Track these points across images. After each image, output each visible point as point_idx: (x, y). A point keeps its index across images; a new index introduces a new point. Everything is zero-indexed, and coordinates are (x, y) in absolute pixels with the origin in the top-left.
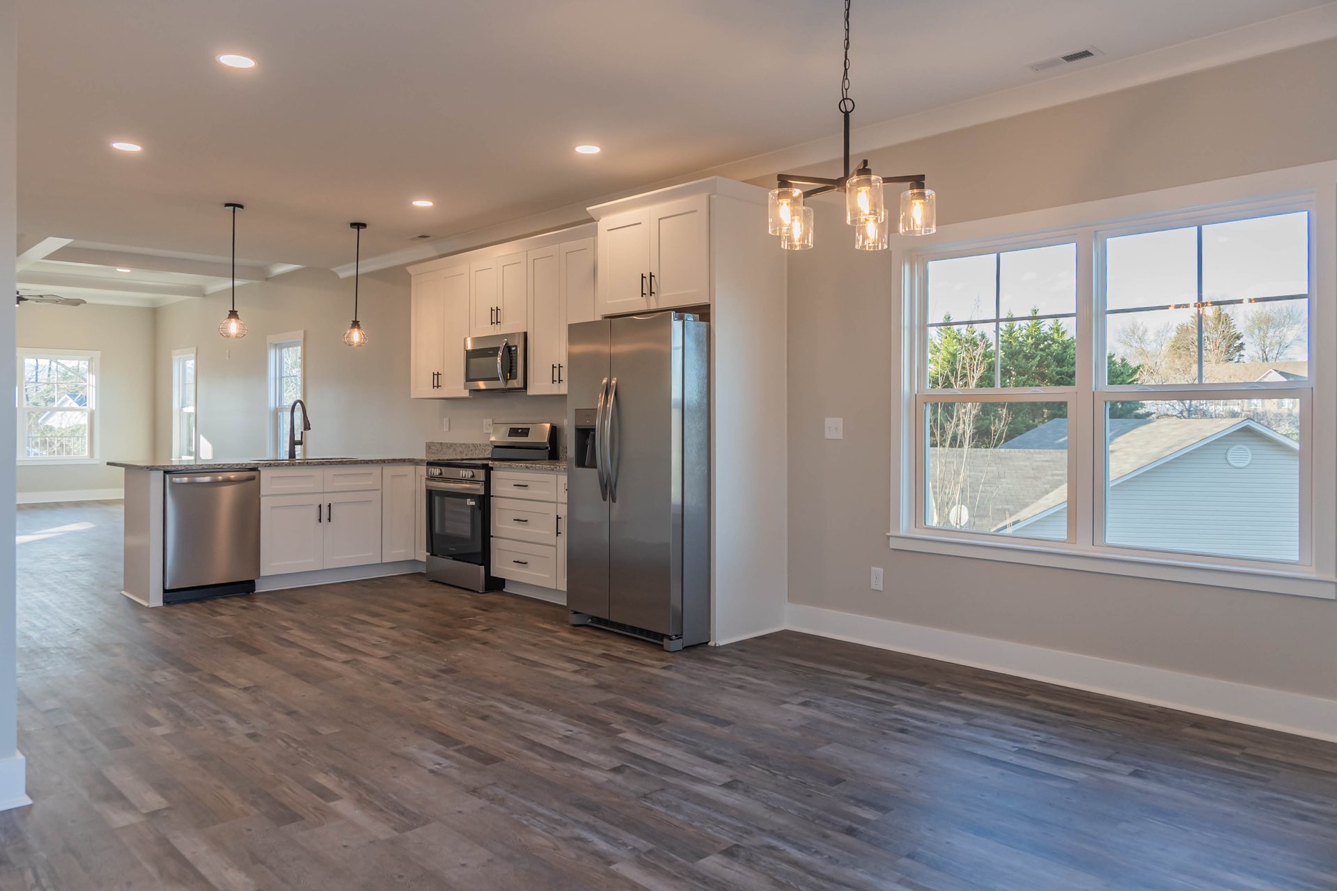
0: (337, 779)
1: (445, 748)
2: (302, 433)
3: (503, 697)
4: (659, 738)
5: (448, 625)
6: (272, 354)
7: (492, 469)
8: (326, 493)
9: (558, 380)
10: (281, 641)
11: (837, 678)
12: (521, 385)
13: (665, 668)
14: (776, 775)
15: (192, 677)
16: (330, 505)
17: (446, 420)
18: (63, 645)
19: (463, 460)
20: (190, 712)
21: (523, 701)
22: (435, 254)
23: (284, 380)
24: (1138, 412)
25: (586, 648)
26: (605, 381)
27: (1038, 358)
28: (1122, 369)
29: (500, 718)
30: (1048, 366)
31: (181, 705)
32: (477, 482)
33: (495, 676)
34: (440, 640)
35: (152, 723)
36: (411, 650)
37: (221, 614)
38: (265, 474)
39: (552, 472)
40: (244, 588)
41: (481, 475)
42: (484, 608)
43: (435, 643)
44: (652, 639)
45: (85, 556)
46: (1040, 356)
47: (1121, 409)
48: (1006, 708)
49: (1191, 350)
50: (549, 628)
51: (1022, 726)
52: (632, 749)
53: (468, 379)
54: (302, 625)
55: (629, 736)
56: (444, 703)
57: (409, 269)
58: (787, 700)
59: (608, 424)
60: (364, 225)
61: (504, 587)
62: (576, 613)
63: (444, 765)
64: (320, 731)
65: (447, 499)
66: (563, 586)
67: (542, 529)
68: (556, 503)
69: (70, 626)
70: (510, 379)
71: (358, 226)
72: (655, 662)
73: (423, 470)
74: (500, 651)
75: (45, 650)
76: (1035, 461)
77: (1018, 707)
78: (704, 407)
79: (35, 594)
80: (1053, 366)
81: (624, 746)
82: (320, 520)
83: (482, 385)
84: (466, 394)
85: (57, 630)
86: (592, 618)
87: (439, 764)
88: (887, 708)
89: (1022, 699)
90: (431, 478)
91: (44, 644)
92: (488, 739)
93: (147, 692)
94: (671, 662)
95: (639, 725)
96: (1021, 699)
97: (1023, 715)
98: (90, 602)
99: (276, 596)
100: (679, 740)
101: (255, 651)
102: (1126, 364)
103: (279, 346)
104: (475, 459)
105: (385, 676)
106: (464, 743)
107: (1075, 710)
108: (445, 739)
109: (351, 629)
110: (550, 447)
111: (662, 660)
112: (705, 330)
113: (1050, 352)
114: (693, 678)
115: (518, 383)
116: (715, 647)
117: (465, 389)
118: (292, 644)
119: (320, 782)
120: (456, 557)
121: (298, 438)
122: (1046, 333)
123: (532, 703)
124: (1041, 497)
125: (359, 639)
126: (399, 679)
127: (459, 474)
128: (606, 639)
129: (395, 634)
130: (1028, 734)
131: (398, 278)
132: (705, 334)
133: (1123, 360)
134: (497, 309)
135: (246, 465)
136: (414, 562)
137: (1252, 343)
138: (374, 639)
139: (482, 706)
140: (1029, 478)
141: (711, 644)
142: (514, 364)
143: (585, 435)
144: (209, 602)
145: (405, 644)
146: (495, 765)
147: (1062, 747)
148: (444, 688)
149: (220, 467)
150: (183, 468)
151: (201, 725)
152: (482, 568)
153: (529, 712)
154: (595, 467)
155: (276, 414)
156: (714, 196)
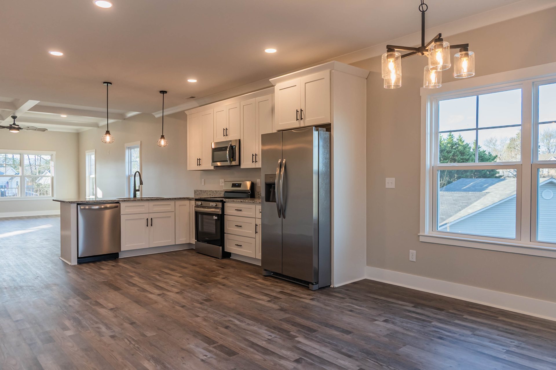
0: (154, 364)
1: (208, 346)
2: (139, 186)
3: (235, 315)
4: (316, 341)
5: (206, 275)
6: (127, 152)
7: (225, 202)
8: (150, 213)
9: (255, 161)
10: (129, 283)
11: (398, 306)
12: (237, 164)
13: (311, 299)
14: (382, 365)
15: (87, 303)
16: (152, 219)
17: (203, 180)
18: (30, 284)
19: (211, 198)
20: (84, 322)
21: (245, 318)
22: (198, 105)
23: (133, 163)
24: (496, 175)
25: (272, 288)
26: (279, 162)
27: (453, 152)
28: (489, 157)
29: (235, 328)
30: (457, 156)
31: (80, 318)
32: (218, 208)
33: (230, 303)
34: (202, 283)
35: (65, 328)
36: (190, 289)
37: (103, 269)
38: (123, 205)
39: (254, 204)
40: (114, 257)
41: (220, 205)
42: (222, 266)
43: (201, 284)
44: (304, 284)
45: (46, 240)
46: (454, 152)
47: (489, 174)
48: (490, 325)
49: (516, 149)
50: (254, 277)
51: (502, 336)
52: (304, 348)
53: (213, 161)
54: (139, 274)
55: (300, 339)
56: (206, 318)
57: (186, 112)
58: (376, 319)
59: (281, 182)
60: (166, 92)
61: (231, 256)
62: (265, 270)
63: (208, 356)
64: (146, 335)
65: (205, 216)
66: (259, 256)
67: (249, 231)
68: (255, 218)
69: (35, 275)
70: (233, 161)
71: (163, 92)
72: (306, 296)
73: (193, 202)
74: (231, 289)
75: (21, 287)
76: (455, 197)
77: (496, 324)
78: (329, 173)
79: (22, 258)
80: (459, 156)
81: (299, 346)
82: (147, 226)
83: (219, 164)
84: (212, 168)
85: (29, 277)
86: (273, 272)
87: (206, 356)
88: (429, 324)
89: (496, 320)
90: (197, 206)
91: (22, 284)
92: (230, 341)
93: (65, 311)
94: (314, 296)
95: (305, 333)
96: (494, 319)
97: (500, 329)
98: (46, 263)
99: (128, 260)
100: (326, 342)
101: (117, 289)
102: (491, 155)
103: (130, 148)
104: (216, 198)
105: (178, 303)
106: (218, 343)
107: (526, 327)
108: (209, 341)
109: (161, 277)
110: (251, 192)
111: (309, 295)
112: (329, 136)
113: (458, 150)
114: (326, 305)
115: (236, 163)
116: (334, 288)
117: (212, 166)
118: (134, 285)
119: (146, 366)
120: (209, 242)
121: (137, 188)
122: (455, 141)
123: (250, 319)
124: (458, 212)
125: (166, 282)
126: (184, 304)
127: (210, 205)
128: (281, 283)
129: (182, 280)
130: (508, 341)
131: (182, 116)
132: (329, 138)
133: (489, 153)
134: (226, 129)
135: (114, 200)
136: (190, 244)
137: (543, 145)
138: (172, 283)
139: (225, 321)
140: (452, 204)
141: (332, 286)
142: (234, 154)
143: (270, 187)
144: (98, 263)
145: (187, 285)
146: (234, 357)
147: (529, 350)
148: (206, 310)
149: (102, 202)
150: (85, 202)
151: (89, 330)
152: (221, 247)
153: (248, 324)
154: (275, 202)
155: (129, 177)
156: (333, 71)
